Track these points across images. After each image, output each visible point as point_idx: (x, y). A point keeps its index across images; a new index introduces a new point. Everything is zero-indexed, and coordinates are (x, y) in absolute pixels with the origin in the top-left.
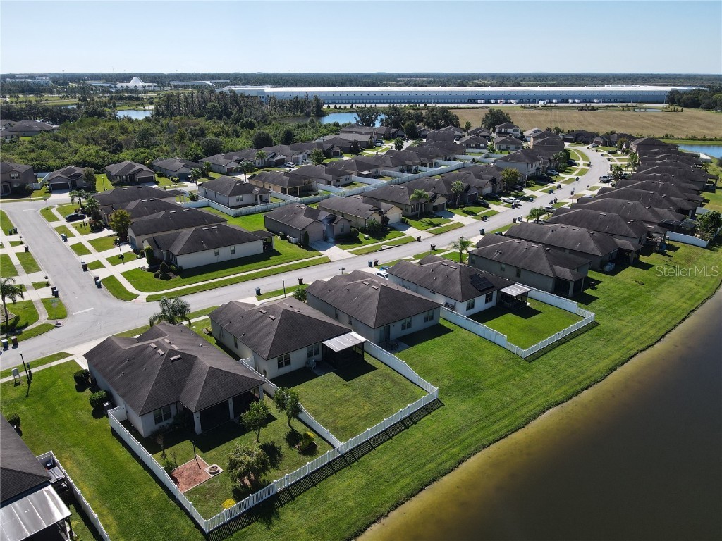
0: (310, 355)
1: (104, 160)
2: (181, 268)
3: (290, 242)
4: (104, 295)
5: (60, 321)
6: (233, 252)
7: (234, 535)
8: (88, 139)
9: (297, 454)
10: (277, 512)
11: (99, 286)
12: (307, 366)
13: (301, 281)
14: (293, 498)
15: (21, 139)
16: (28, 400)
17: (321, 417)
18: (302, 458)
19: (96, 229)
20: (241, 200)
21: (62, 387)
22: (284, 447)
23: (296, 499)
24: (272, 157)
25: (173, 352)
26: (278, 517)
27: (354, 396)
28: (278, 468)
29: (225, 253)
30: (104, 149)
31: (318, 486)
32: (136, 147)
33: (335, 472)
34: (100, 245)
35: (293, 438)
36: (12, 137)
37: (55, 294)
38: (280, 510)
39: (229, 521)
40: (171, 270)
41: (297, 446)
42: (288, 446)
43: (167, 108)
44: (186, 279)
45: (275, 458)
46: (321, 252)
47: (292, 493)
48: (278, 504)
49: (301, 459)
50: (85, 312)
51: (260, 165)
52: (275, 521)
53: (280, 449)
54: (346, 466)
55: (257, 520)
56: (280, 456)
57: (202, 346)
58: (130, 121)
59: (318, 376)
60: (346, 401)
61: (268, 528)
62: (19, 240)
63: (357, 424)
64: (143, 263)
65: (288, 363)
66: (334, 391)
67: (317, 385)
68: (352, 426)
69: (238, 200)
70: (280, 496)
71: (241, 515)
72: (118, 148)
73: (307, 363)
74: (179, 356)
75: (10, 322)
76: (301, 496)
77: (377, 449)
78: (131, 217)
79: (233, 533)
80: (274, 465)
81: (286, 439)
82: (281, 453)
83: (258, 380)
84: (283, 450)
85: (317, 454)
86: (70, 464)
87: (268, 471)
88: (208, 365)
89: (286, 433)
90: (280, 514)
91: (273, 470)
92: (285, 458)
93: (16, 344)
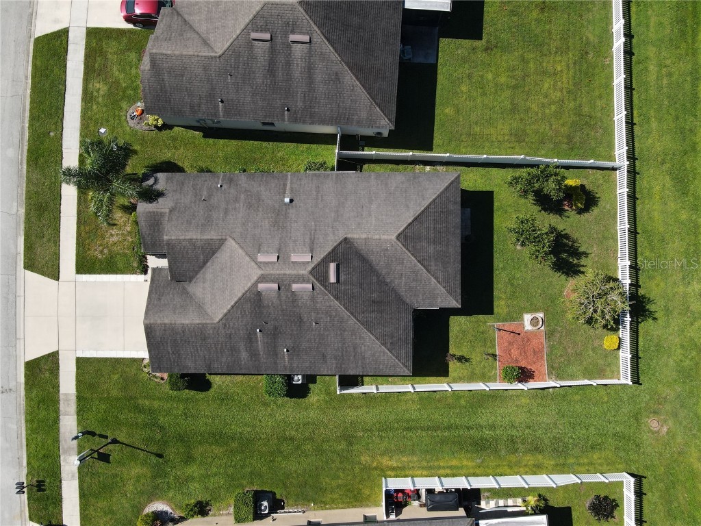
9: (577, 216)
10: (643, 297)
25: (319, 273)
26: (650, 301)
27: (523, 60)
28: (586, 254)
33: (635, 198)
45: (566, 245)
52: (651, 307)
55: (639, 323)
56: (566, 237)
61: (655, 319)
74: (332, 266)
80: (577, 254)
81: (545, 209)
82: (562, 233)
83: (453, 181)
84: (560, 227)
85: (598, 196)
86: (386, 461)
87: (581, 266)
88: (394, 237)
89: (533, 202)
90: (647, 296)
91: (583, 261)
92: (575, 235)
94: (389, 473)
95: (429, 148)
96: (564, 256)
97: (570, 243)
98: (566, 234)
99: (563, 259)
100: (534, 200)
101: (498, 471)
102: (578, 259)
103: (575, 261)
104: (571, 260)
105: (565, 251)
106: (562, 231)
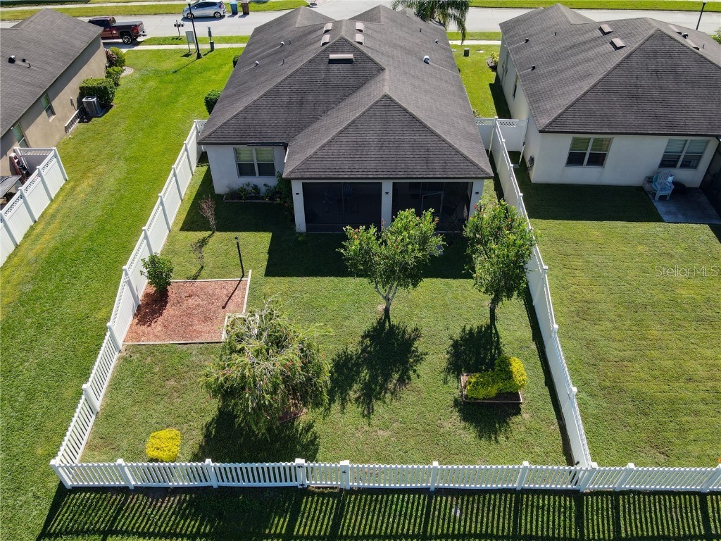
0: (668, 162)
5: (319, 2)
9: (450, 400)
12: (647, 187)
14: (332, 537)
16: (171, 77)
17: (593, 332)
18: (452, 422)
22: (434, 360)
25: (343, 45)
28: (368, 414)
33: (514, 537)
35: (474, 350)
41: (464, 378)
42: (445, 365)
45: (387, 377)
49: (448, 427)
53: (419, 359)
56: (404, 380)
57: (426, 62)
59: (660, 220)
60: (701, 320)
63: (697, 413)
65: (598, 160)
67: (642, 240)
68: (673, 408)
70: (307, 504)
73: (650, 180)
74: (350, 56)
79: (116, 533)
80: (370, 396)
81: (456, 345)
82: (411, 373)
83: (477, 165)
84: (422, 368)
85: (501, 438)
87: (342, 404)
88: (386, 91)
89: (468, 328)
91: (353, 409)
92: (407, 395)
93: (246, 13)
94: (72, 184)
96: (365, 374)
97: (391, 386)
98: (409, 379)
99: (358, 373)
100: (471, 329)
102: (357, 400)
103: (352, 395)
104: (356, 387)
105: (373, 378)
106: (415, 371)
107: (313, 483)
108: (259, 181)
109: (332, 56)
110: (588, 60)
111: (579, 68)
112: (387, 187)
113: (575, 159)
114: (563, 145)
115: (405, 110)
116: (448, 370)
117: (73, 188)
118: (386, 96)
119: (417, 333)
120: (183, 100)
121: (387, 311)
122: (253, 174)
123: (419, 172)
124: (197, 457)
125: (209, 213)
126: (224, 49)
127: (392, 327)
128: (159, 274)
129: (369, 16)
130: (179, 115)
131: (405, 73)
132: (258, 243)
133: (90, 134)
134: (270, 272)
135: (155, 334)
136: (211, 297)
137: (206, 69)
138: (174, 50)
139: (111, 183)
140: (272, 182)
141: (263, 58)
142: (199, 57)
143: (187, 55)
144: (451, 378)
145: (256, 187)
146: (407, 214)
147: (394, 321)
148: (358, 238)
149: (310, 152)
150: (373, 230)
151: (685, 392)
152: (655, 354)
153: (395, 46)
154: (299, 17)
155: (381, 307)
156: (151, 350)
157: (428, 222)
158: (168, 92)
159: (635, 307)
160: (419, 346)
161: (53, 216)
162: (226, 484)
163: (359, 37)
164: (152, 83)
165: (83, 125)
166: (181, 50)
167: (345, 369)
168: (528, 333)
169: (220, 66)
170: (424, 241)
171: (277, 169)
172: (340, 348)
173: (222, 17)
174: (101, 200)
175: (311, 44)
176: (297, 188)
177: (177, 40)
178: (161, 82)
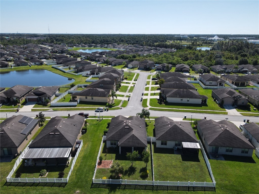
0: (176, 145)
1: (178, 63)
2: (167, 101)
3: (216, 103)
4: (140, 104)
5: (122, 108)
6: (188, 101)
7: (99, 189)
8: (180, 55)
9: (139, 176)
11: (141, 101)
13: (205, 118)
14: (124, 189)
15: (164, 54)
16: (96, 126)
19: (156, 84)
20: (212, 83)
21: (105, 126)
22: (138, 171)
23: (125, 190)
24: (241, 69)
26: (115, 192)
27: (180, 167)
28: (129, 177)
29: (185, 100)
30: (182, 59)
31: (135, 190)
32: (193, 59)
33: (145, 189)
34: (153, 89)
35: (144, 170)
36: (161, 53)
37: (129, 100)
38: (117, 190)
39: (101, 184)
40: (163, 101)
43: (217, 47)
44: (166, 106)
46: (226, 110)
47: (126, 187)
48: (118, 188)
49: (139, 178)
50: (131, 107)
51: (235, 72)
52: (112, 193)
53: (136, 171)
54: (151, 190)
55: (108, 189)
56: (134, 173)
57: (140, 127)
58: (200, 51)
59: (174, 154)
60: (174, 167)
61: (109, 193)
62: (135, 83)
63: (170, 178)
64: (158, 97)
65: (166, 144)
66: (174, 162)
69: (210, 83)
70: (122, 186)
71: (106, 184)
72: (186, 59)
73: (174, 148)
74: (128, 127)
75: (112, 104)
76: (127, 190)
77: (168, 191)
78: (165, 82)
79: (99, 188)
80: (129, 175)
81: (141, 169)
83: (145, 145)
85: (145, 180)
86: (86, 146)
88: (133, 133)
89: (143, 167)
90: (116, 191)
91: (127, 176)
92: (134, 175)
93: (108, 110)
94: (84, 145)
95: (155, 152)
96: (129, 172)
97: (132, 174)
101: (78, 160)
104: (127, 174)
107: (122, 183)
108: (113, 146)
109: (125, 127)
110: (165, 128)
111: (163, 130)
112: (133, 148)
113: (162, 144)
114: (160, 142)
115: (136, 136)
116: (139, 172)
117: (84, 146)
118: (133, 134)
119: (136, 168)
120: (99, 131)
121: (132, 165)
122: (113, 145)
123: (137, 145)
124: (109, 179)
125: (107, 150)
126: (104, 119)
127: (133, 167)
128: (101, 159)
129: (131, 118)
130: (98, 134)
131: (136, 130)
132: (114, 155)
133: (84, 137)
134: (116, 159)
135: (101, 167)
136: (108, 163)
137: (102, 124)
138: (95, 120)
139: (90, 145)
140: (116, 146)
141: (114, 126)
142: (100, 121)
143: (98, 121)
144: (140, 173)
145: (113, 147)
146: (135, 151)
147: (133, 166)
148: (128, 154)
149: (122, 142)
150: (130, 153)
151: (169, 175)
152: (167, 171)
153: (136, 125)
154: (120, 118)
155: (131, 164)
156: (101, 169)
157: (137, 152)
158: (96, 129)
159: (166, 166)
160: (136, 169)
161: (82, 151)
162: (112, 183)
163: (130, 124)
164: (93, 127)
165: (83, 135)
166: (96, 119)
167: (126, 172)
168: (151, 168)
169: (104, 123)
170: (137, 155)
171: (117, 144)
172: (126, 169)
173: (103, 111)
174: (89, 148)
175: (122, 124)
176: (120, 147)
177: (95, 117)
178: (94, 127)
